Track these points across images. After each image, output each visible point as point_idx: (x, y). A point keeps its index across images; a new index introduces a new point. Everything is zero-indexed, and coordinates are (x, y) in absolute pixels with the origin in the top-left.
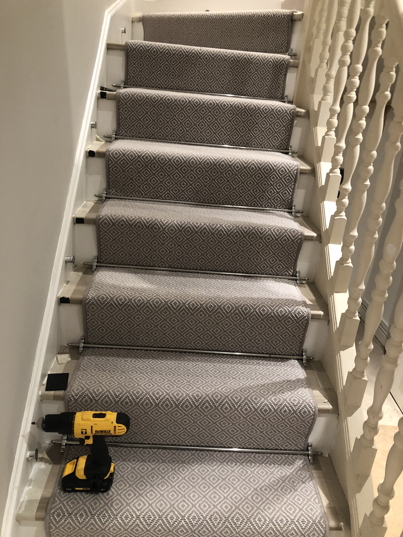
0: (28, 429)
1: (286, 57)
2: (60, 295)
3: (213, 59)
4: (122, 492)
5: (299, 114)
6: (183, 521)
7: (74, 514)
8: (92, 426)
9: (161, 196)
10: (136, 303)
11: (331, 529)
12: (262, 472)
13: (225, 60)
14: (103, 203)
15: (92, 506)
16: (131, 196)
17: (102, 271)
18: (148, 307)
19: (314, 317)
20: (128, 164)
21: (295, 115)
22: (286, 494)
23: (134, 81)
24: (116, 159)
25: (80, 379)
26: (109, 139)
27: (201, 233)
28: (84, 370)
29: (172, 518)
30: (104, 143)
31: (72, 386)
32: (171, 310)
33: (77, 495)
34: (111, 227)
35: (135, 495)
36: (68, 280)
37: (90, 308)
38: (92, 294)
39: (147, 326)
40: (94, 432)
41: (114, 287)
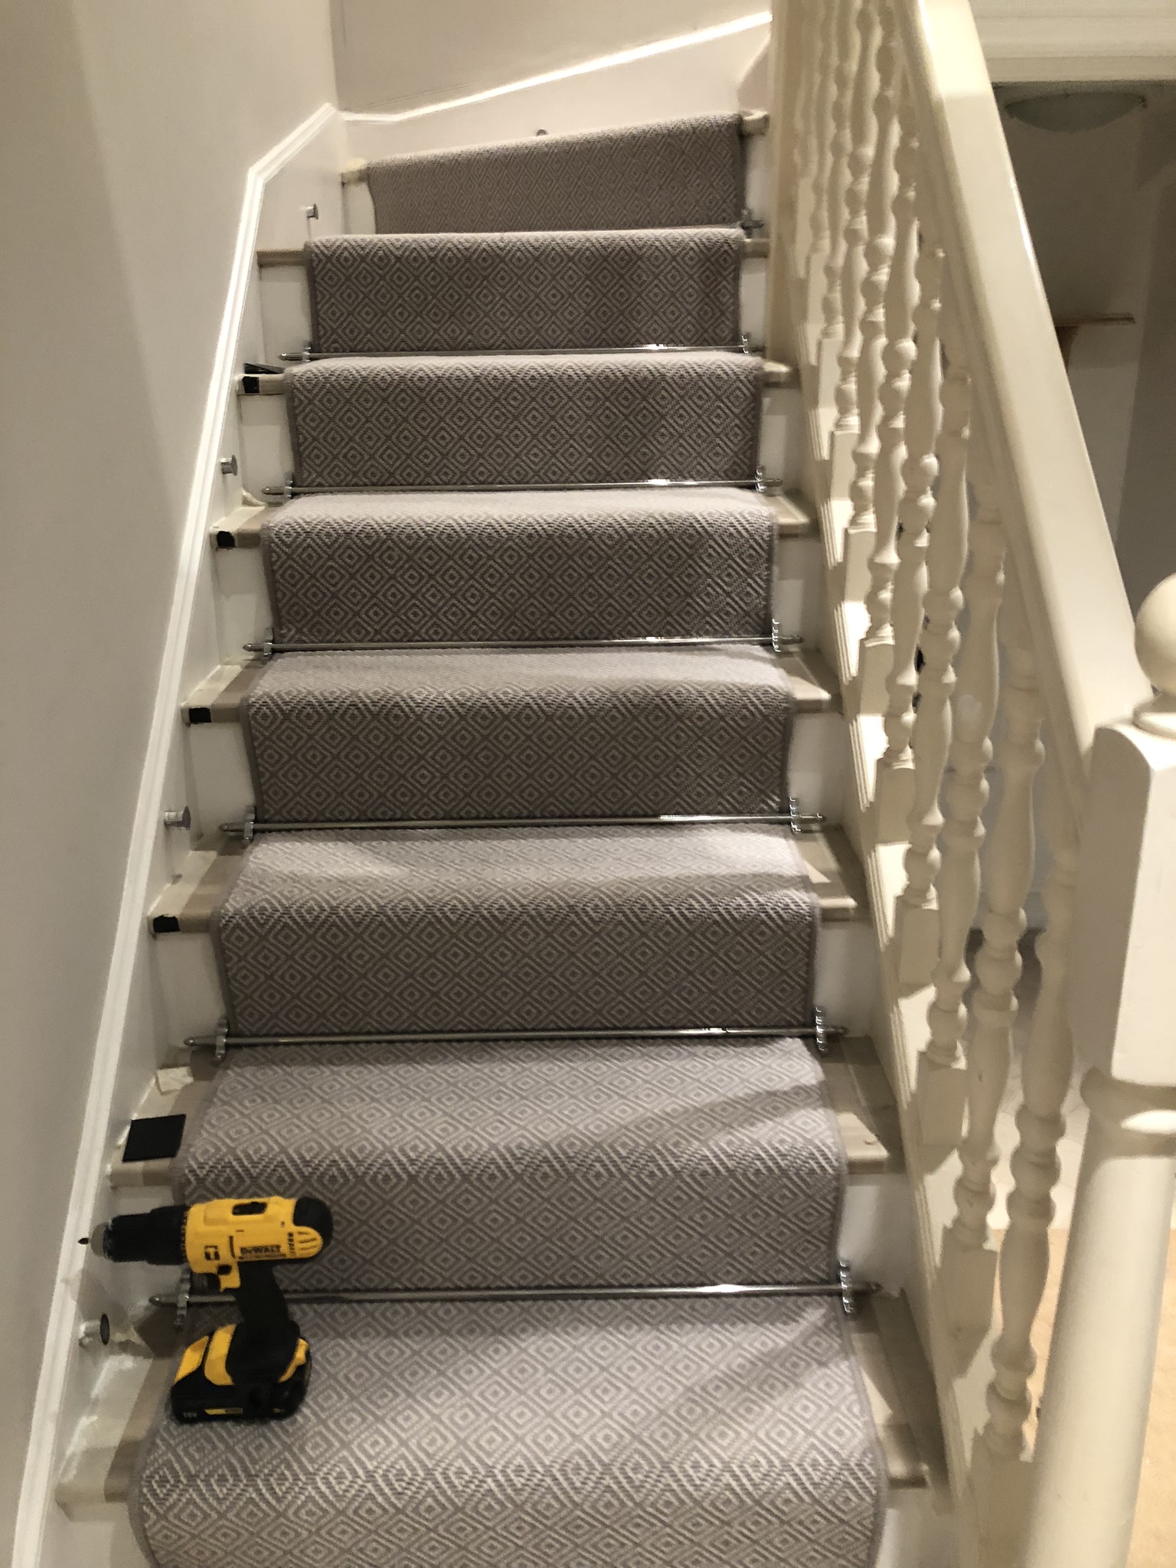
0: (79, 1264)
1: (733, 232)
2: (155, 909)
3: (537, 259)
4: (330, 1416)
5: (773, 379)
6: (489, 1480)
7: (202, 1476)
8: (231, 1238)
9: (417, 633)
10: (350, 916)
11: (895, 1483)
12: (711, 1345)
13: (571, 259)
14: (264, 663)
15: (249, 1454)
16: (339, 641)
17: (266, 841)
18: (381, 924)
19: (831, 916)
20: (320, 557)
21: (763, 383)
22: (772, 1397)
23: (335, 341)
24: (289, 546)
25: (213, 1126)
26: (275, 497)
27: (517, 717)
28: (224, 1103)
29: (460, 1473)
30: (262, 508)
31: (190, 1146)
32: (445, 927)
33: (212, 1428)
34: (282, 723)
35: (364, 1419)
36: (178, 872)
37: (233, 939)
38: (236, 903)
39: (386, 975)
40: (238, 1253)
41: (294, 879)
